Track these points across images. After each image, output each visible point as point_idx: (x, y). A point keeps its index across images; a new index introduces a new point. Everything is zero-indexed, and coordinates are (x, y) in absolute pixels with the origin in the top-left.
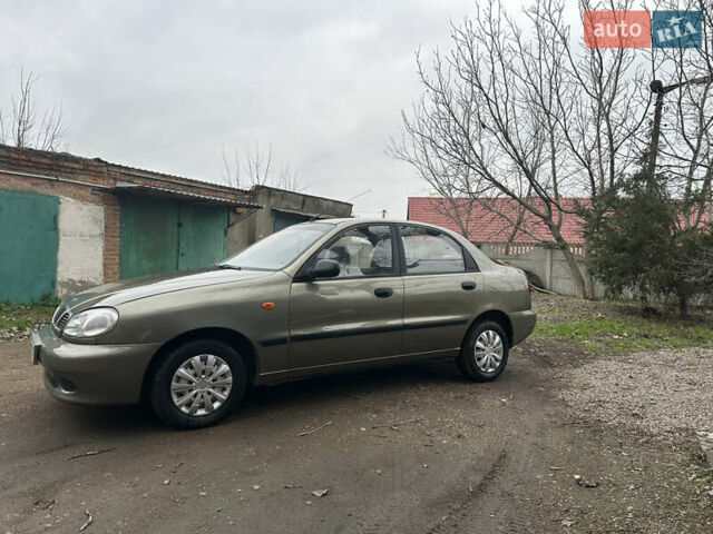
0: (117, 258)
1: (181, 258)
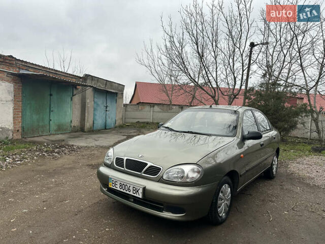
0: (20, 113)
1: (51, 113)
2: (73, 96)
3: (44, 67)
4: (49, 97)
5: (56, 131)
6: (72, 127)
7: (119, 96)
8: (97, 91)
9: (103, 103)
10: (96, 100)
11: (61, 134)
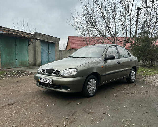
1: (17, 55)
2: (29, 45)
3: (11, 29)
4: (15, 46)
5: (19, 65)
6: (29, 63)
7: (56, 44)
8: (42, 42)
9: (47, 49)
10: (42, 47)
11: (23, 67)
